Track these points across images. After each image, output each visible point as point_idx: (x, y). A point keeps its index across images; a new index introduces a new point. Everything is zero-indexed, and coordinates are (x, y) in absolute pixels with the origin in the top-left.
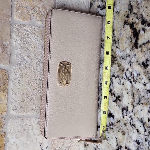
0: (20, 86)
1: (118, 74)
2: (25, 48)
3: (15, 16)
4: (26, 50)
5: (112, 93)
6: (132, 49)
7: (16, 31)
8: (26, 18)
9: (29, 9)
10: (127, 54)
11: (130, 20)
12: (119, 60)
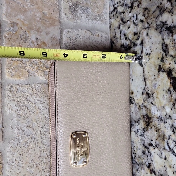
0: (19, 171)
1: (157, 142)
2: (24, 116)
3: (7, 74)
4: (25, 118)
5: (151, 170)
6: (173, 108)
7: (9, 94)
8: (22, 75)
9: (26, 62)
10: (167, 114)
11: (166, 65)
12: (156, 122)
